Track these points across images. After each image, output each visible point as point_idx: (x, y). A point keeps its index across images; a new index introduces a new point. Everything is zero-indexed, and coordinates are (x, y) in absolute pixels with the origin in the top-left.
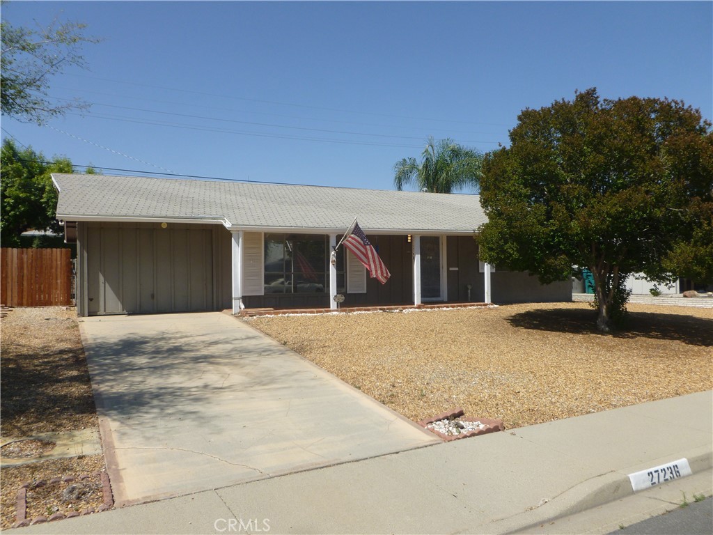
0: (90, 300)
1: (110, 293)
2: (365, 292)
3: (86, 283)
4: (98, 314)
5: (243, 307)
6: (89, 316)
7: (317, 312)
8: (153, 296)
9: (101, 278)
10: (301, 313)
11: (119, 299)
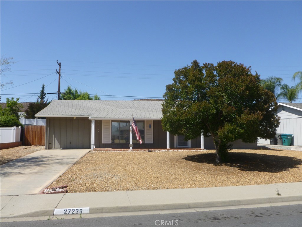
0: (49, 144)
1: (56, 141)
2: (153, 143)
3: (48, 138)
4: (52, 148)
5: (94, 147)
6: (49, 149)
7: (123, 150)
8: (70, 143)
9: (54, 136)
10: (116, 150)
11: (59, 143)
